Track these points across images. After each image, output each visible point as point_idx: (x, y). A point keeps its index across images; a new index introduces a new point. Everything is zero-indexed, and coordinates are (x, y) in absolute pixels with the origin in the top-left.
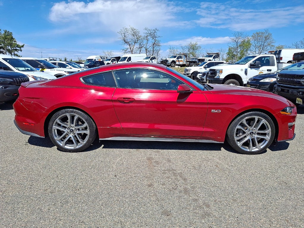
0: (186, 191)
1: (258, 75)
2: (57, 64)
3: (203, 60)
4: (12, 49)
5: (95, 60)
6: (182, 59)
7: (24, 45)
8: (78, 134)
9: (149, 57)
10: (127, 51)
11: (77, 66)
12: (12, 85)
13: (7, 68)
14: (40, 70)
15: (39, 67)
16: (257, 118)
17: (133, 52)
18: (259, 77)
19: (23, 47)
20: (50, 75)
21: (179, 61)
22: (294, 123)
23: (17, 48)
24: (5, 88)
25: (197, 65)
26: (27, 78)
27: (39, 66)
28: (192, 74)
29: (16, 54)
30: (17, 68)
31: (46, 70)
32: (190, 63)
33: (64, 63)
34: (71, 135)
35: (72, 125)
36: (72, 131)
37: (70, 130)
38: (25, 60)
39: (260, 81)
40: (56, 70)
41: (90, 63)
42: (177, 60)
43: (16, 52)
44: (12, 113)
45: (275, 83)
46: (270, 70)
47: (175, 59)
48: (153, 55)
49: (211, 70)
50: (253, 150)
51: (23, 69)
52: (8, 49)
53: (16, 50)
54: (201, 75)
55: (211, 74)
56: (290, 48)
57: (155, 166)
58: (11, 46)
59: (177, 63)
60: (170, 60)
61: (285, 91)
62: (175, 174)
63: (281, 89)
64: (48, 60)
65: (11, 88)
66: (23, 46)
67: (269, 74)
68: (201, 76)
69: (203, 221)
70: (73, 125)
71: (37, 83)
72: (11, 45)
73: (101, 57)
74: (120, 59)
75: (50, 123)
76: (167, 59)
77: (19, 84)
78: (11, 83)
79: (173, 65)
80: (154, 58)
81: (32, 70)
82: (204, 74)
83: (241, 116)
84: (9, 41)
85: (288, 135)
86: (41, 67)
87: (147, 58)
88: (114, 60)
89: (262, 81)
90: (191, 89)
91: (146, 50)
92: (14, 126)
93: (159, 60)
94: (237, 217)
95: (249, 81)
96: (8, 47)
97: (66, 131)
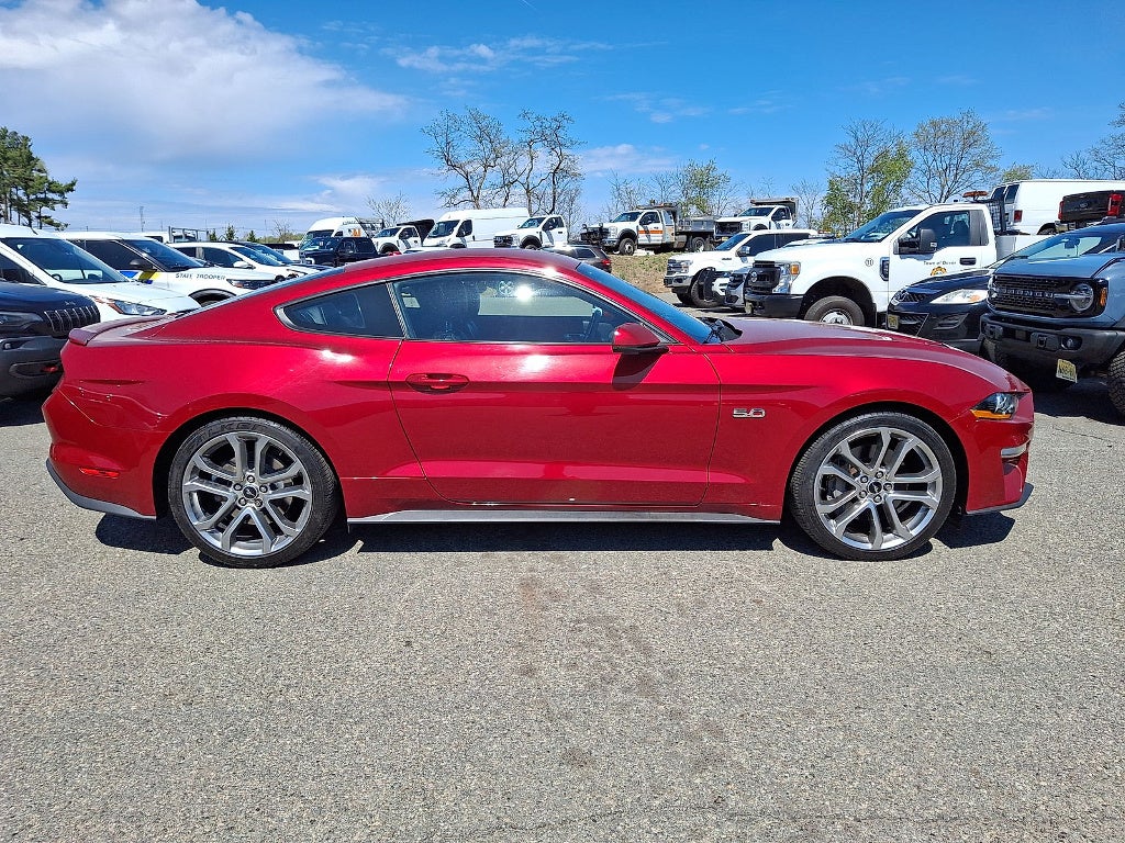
0: (646, 686)
1: (928, 280)
2: (200, 252)
3: (736, 227)
4: (32, 197)
5: (340, 233)
6: (660, 226)
7: (73, 184)
8: (273, 502)
9: (540, 220)
10: (460, 198)
11: (271, 258)
12: (37, 334)
13: (16, 274)
14: (137, 277)
15: (133, 267)
16: (886, 433)
17: (481, 203)
18: (929, 287)
19: (72, 190)
20: (172, 294)
21: (647, 232)
22: (1021, 449)
23: (50, 196)
24: (14, 345)
25: (715, 245)
26: (91, 309)
27: (134, 263)
28: (695, 278)
29: (46, 217)
30: (52, 272)
31: (160, 277)
32: (688, 239)
33: (225, 247)
34: (249, 509)
35: (248, 473)
36: (251, 494)
37: (245, 492)
38: (81, 243)
39: (934, 302)
40: (194, 276)
41: (321, 243)
42: (641, 228)
43: (45, 211)
44: (38, 436)
45: (982, 308)
46: (971, 262)
47: (633, 226)
48: (553, 209)
49: (758, 265)
50: (885, 546)
51: (77, 274)
52: (16, 198)
53: (46, 201)
54: (727, 281)
55: (760, 277)
56: (1051, 175)
57: (545, 608)
58: (26, 189)
59: (642, 239)
60: (616, 228)
61: (1018, 334)
62: (612, 633)
63: (1005, 329)
64: (166, 237)
65: (32, 346)
66: (70, 188)
67: (969, 274)
68: (725, 287)
69: (698, 781)
70: (255, 473)
71: (130, 330)
72: (26, 184)
73: (361, 223)
74: (433, 229)
75: (174, 472)
76: (606, 226)
77: (61, 328)
78: (33, 330)
79: (627, 247)
80: (557, 223)
81: (107, 279)
82: (737, 279)
83: (833, 431)
84: (20, 171)
85: (1003, 489)
86: (139, 268)
87: (531, 223)
88: (410, 233)
89: (938, 301)
90: (662, 340)
91: (528, 191)
92: (49, 483)
93: (578, 230)
94: (813, 766)
95: (896, 303)
96: (14, 190)
97: (230, 494)
